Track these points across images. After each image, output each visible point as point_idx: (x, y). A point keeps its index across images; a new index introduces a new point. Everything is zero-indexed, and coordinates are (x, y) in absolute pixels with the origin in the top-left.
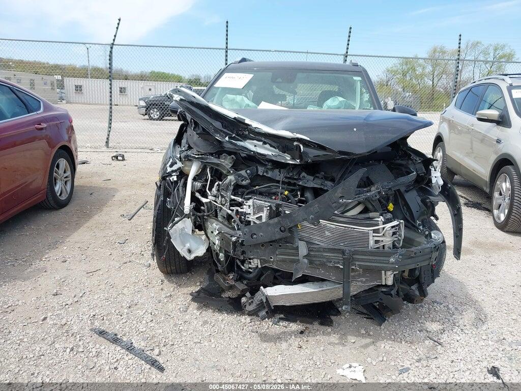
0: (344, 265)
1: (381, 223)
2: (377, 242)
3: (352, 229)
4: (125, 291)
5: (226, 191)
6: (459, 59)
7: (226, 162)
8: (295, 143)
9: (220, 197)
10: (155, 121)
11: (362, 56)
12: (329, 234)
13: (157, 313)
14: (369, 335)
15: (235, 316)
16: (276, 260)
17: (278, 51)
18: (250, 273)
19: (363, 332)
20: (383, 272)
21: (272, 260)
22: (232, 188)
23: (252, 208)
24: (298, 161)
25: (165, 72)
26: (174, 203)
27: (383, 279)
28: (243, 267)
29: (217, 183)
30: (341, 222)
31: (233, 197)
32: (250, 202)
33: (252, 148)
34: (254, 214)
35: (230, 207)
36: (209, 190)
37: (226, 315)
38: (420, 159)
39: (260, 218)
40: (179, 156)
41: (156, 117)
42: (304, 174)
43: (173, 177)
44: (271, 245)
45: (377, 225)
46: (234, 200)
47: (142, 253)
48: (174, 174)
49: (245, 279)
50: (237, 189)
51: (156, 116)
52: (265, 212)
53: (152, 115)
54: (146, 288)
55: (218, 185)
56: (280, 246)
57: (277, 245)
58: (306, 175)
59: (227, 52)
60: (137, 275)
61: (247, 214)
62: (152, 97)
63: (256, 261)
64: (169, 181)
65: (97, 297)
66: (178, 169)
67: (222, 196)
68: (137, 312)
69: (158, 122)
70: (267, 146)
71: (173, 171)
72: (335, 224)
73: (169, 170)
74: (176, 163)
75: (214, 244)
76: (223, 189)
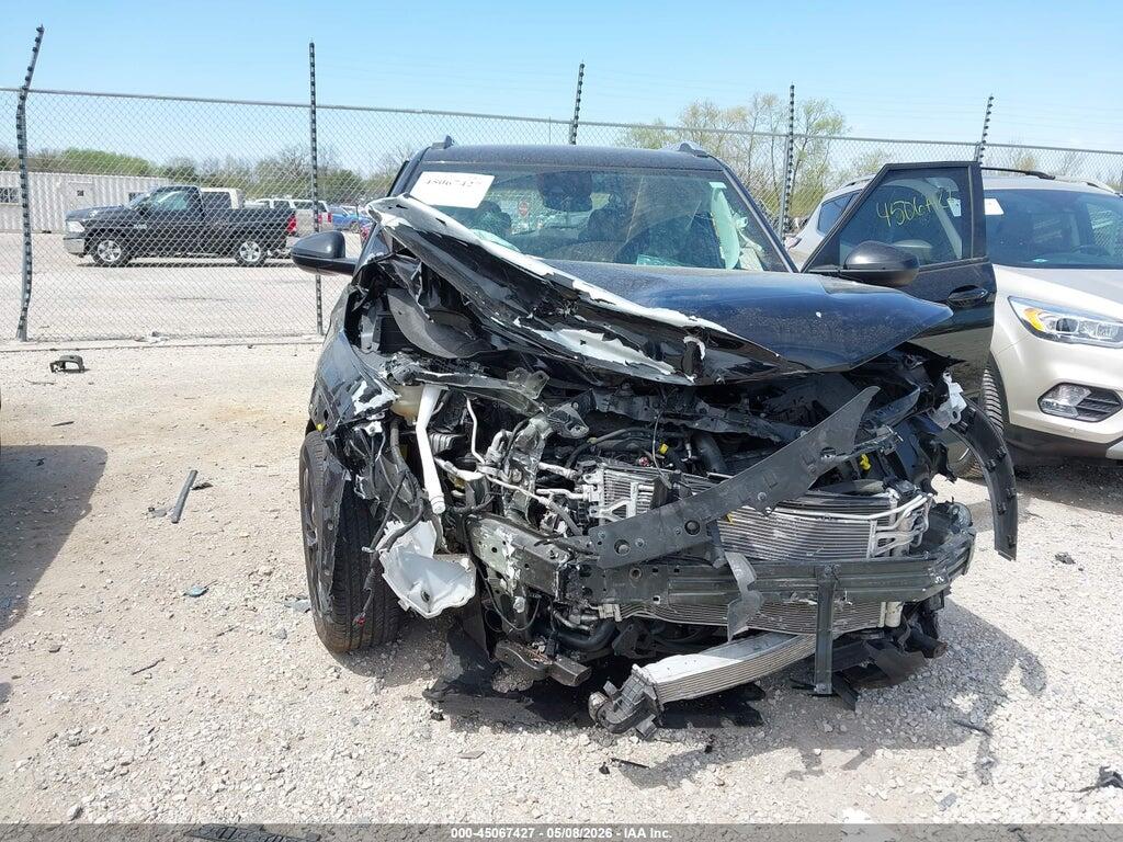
0: (819, 598)
1: (894, 503)
2: (882, 543)
3: (833, 521)
4: (257, 707)
5: (526, 453)
6: (791, 134)
7: (523, 388)
8: (687, 339)
9: (507, 468)
10: (109, 269)
11: (607, 125)
12: (783, 535)
13: (361, 752)
14: (840, 733)
15: (549, 732)
16: (665, 602)
17: (430, 113)
18: (587, 634)
19: (828, 728)
20: (884, 604)
21: (658, 603)
22: (542, 445)
23: (600, 489)
24: (691, 378)
25: (103, 149)
26: (379, 485)
27: (883, 615)
28: (566, 623)
29: (499, 435)
30: (808, 508)
31: (544, 466)
32: (597, 477)
33: (575, 346)
34: (607, 502)
35: (537, 488)
36: (477, 450)
37: (525, 733)
38: (919, 360)
39: (621, 511)
40: (385, 374)
41: (113, 259)
42: (702, 405)
43: (372, 424)
44: (655, 571)
45: (887, 508)
46: (546, 473)
47: (250, 604)
48: (374, 417)
49: (575, 648)
50: (556, 446)
51: (112, 257)
52: (634, 496)
53: (103, 256)
54: (305, 692)
55: (505, 439)
56: (677, 571)
57: (670, 569)
58: (707, 406)
59: (314, 112)
60: (266, 661)
61: (592, 504)
62: (96, 212)
63: (609, 608)
64: (361, 435)
65: (192, 734)
66: (384, 406)
67: (514, 465)
68: (314, 756)
69: (118, 270)
70: (616, 343)
71: (370, 411)
72: (795, 512)
73: (360, 408)
74: (379, 392)
75: (499, 575)
76: (519, 450)
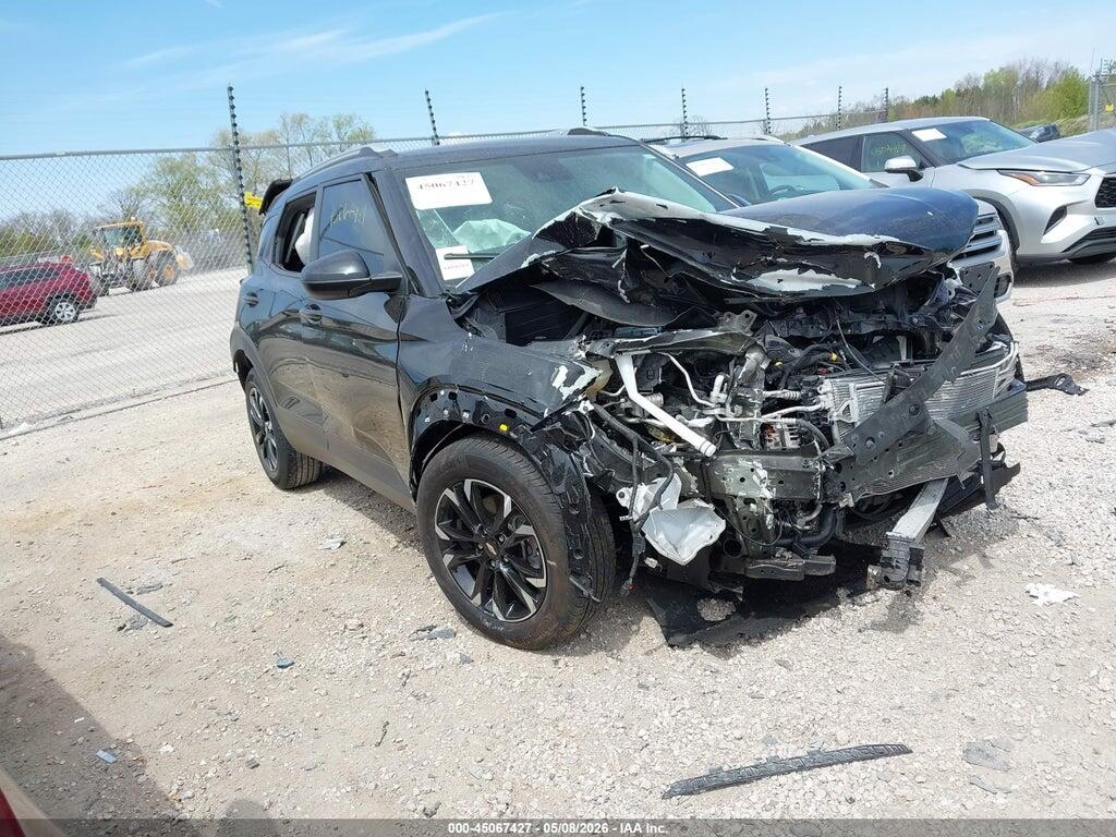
1: (1005, 350)
2: (1000, 384)
3: (974, 376)
5: (749, 387)
7: (734, 329)
8: (867, 255)
16: (898, 474)
21: (892, 476)
24: (873, 286)
29: (719, 380)
31: (769, 394)
32: (827, 386)
33: (775, 286)
34: (837, 406)
36: (699, 396)
39: (847, 410)
40: (582, 354)
48: (580, 397)
52: (854, 395)
55: (726, 380)
56: (901, 445)
57: (896, 446)
61: (827, 410)
64: (576, 417)
66: (589, 384)
67: (735, 401)
70: (811, 273)
71: (577, 392)
73: (566, 392)
74: (582, 372)
75: (748, 501)
76: (741, 385)
